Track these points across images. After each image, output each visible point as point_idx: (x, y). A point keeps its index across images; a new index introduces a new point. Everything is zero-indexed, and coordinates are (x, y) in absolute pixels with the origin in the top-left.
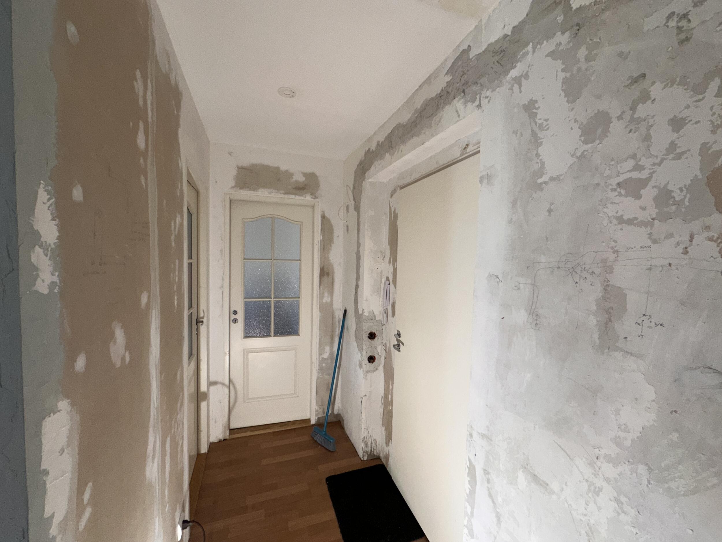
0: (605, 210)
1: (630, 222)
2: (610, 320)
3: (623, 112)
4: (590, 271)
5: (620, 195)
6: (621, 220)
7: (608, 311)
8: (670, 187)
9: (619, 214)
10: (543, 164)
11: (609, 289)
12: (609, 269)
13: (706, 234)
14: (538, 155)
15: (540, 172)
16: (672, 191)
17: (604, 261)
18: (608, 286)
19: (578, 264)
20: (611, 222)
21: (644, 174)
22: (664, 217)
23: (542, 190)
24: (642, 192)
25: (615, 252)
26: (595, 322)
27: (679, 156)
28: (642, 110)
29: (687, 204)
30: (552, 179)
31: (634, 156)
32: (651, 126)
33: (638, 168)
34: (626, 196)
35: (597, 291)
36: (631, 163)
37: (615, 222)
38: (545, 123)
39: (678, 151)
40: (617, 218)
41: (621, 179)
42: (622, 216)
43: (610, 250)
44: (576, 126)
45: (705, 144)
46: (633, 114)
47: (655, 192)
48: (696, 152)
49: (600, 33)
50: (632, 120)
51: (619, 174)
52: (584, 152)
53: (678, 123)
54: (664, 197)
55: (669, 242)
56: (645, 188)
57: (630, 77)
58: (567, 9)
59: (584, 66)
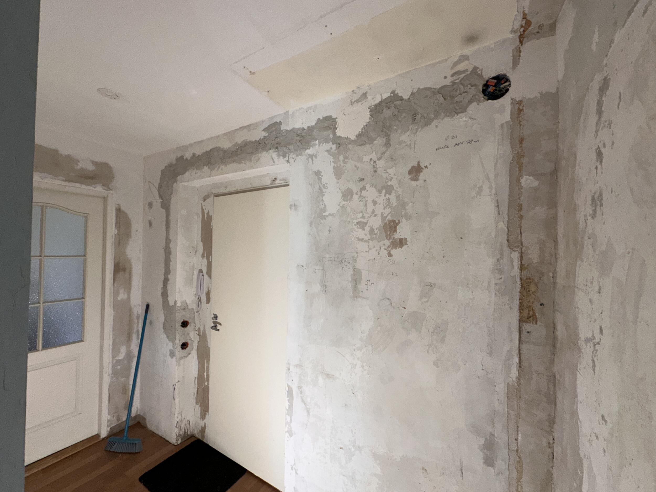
0: (353, 234)
1: (362, 240)
2: (356, 284)
3: (357, 192)
4: (348, 262)
5: (358, 228)
6: (358, 239)
7: (356, 281)
8: (373, 227)
10: (325, 206)
11: (355, 270)
12: (355, 261)
13: (384, 247)
14: (323, 200)
15: (324, 210)
16: (374, 229)
17: (353, 257)
18: (355, 268)
19: (343, 259)
21: (365, 221)
22: (372, 239)
23: (325, 219)
24: (365, 228)
25: (357, 253)
26: (351, 286)
27: (375, 216)
28: (364, 193)
29: (378, 235)
30: (330, 214)
31: (362, 212)
32: (367, 201)
33: (363, 217)
34: (360, 228)
35: (350, 272)
36: (361, 215)
37: (356, 239)
38: (326, 185)
39: (375, 213)
40: (356, 238)
41: (358, 221)
42: (359, 237)
43: (355, 252)
44: (340, 191)
45: (382, 213)
46: (361, 194)
47: (369, 229)
48: (380, 215)
49: (348, 153)
50: (361, 196)
51: (357, 218)
52: (343, 205)
53: (375, 203)
54: (372, 231)
55: (374, 250)
56: (366, 226)
57: (359, 178)
58: (334, 134)
59: (342, 164)
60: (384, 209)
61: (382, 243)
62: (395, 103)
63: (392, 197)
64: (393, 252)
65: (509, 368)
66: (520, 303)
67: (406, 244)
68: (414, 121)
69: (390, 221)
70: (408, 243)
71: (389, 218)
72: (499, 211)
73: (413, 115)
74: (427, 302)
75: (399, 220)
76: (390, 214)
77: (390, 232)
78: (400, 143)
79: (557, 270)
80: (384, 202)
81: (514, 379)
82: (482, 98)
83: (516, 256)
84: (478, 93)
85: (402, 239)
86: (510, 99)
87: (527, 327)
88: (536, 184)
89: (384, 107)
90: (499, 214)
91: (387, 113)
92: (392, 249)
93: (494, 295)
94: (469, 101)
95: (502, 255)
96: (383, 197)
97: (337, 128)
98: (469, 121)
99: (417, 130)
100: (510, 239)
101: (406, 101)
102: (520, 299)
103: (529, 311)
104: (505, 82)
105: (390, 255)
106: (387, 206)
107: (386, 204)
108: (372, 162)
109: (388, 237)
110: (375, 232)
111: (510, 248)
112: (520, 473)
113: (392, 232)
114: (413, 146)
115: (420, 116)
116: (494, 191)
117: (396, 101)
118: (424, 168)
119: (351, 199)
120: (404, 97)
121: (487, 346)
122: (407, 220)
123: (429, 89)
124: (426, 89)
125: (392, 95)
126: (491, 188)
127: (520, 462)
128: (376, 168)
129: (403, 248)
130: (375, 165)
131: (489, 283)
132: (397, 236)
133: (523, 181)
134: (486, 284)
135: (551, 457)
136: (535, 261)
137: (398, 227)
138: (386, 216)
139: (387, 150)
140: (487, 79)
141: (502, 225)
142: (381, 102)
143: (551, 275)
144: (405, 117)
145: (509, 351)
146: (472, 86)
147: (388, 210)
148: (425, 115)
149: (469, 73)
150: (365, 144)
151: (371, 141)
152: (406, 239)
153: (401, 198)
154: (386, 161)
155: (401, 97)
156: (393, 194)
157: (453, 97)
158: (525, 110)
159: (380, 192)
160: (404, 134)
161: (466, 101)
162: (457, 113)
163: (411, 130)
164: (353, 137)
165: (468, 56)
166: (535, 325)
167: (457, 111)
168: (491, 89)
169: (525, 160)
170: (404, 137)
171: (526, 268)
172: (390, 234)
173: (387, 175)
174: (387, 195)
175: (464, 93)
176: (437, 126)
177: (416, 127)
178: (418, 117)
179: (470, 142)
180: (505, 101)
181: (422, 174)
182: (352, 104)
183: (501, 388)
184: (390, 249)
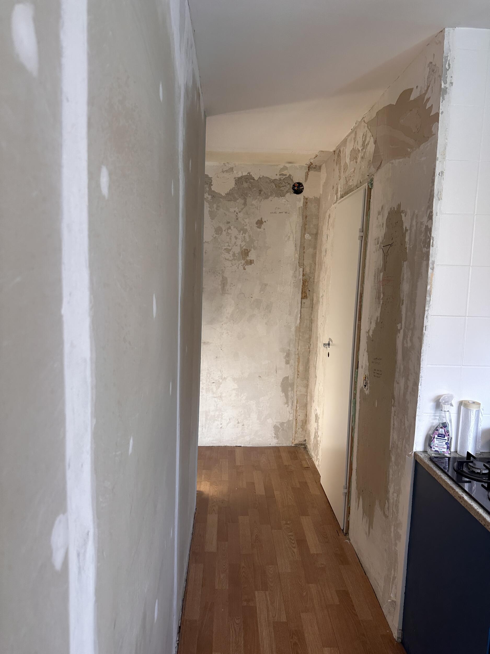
0: (222, 256)
1: (228, 260)
2: (224, 286)
3: (225, 230)
4: (218, 273)
5: (225, 252)
6: (226, 259)
7: (224, 284)
8: (235, 252)
9: (225, 257)
11: (223, 277)
12: (223, 272)
13: (241, 264)
17: (222, 270)
20: (223, 259)
21: (230, 248)
22: (235, 260)
24: (230, 252)
25: (225, 267)
26: (220, 287)
27: (236, 246)
29: (238, 257)
31: (228, 243)
32: (231, 236)
33: (229, 246)
34: (227, 252)
35: (221, 278)
37: (224, 259)
39: (236, 244)
40: (224, 258)
41: (225, 248)
43: (223, 267)
45: (240, 244)
46: (228, 231)
47: (233, 253)
48: (239, 246)
49: (220, 204)
50: (227, 233)
51: (225, 246)
52: (216, 237)
53: (236, 238)
54: (234, 255)
55: (235, 266)
56: (230, 251)
57: (227, 221)
58: (210, 189)
59: (215, 210)
60: (242, 242)
61: (240, 262)
62: (250, 180)
63: (247, 235)
64: (246, 267)
65: (296, 319)
66: (302, 290)
67: (253, 263)
68: (260, 194)
69: (245, 250)
70: (254, 262)
71: (244, 247)
72: (296, 249)
73: (260, 191)
74: (263, 293)
75: (250, 250)
76: (245, 246)
77: (245, 256)
78: (252, 205)
79: (315, 275)
80: (242, 238)
81: (298, 324)
82: (292, 192)
83: (301, 269)
84: (290, 189)
85: (251, 260)
86: (303, 196)
87: (304, 301)
88: (310, 238)
89: (244, 181)
90: (296, 250)
91: (245, 185)
92: (246, 265)
93: (292, 288)
94: (286, 192)
95: (296, 269)
96: (241, 235)
97: (212, 185)
98: (286, 202)
99: (261, 200)
100: (299, 262)
101: (256, 181)
102: (302, 289)
103: (305, 294)
104: (301, 187)
105: (244, 269)
106: (243, 240)
107: (243, 239)
108: (235, 213)
109: (244, 259)
110: (236, 255)
111: (299, 266)
112: (299, 362)
113: (246, 256)
114: (259, 208)
115: (263, 192)
116: (294, 239)
117: (250, 179)
118: (264, 222)
119: (221, 234)
120: (255, 179)
121: (289, 311)
122: (254, 250)
123: (269, 178)
124: (267, 177)
125: (248, 174)
126: (293, 237)
127: (299, 358)
128: (238, 217)
129: (252, 265)
130: (237, 215)
131: (291, 282)
132: (248, 258)
133: (305, 236)
134: (289, 283)
135: (309, 352)
136: (308, 272)
137: (249, 253)
138: (243, 246)
139: (244, 207)
140: (295, 182)
141: (297, 256)
142: (242, 177)
143: (313, 278)
144: (255, 190)
145: (297, 312)
146: (288, 184)
147: (243, 243)
148: (266, 193)
149: (287, 176)
150: (231, 201)
151: (235, 200)
152: (253, 260)
153: (251, 237)
154: (244, 214)
155: (254, 178)
156: (247, 234)
157: (280, 187)
158: (308, 203)
159: (240, 232)
160: (254, 200)
161: (285, 191)
162: (281, 196)
163: (258, 199)
164: (223, 194)
165: (287, 168)
166: (306, 300)
167: (281, 195)
168: (296, 188)
169: (307, 226)
170: (254, 202)
171: (305, 275)
172: (244, 257)
173: (244, 222)
174: (244, 234)
175: (284, 186)
176: (271, 200)
177: (261, 198)
178: (262, 193)
179: (286, 213)
180: (300, 196)
181: (263, 225)
182: (223, 172)
183: (293, 329)
184: (245, 266)
